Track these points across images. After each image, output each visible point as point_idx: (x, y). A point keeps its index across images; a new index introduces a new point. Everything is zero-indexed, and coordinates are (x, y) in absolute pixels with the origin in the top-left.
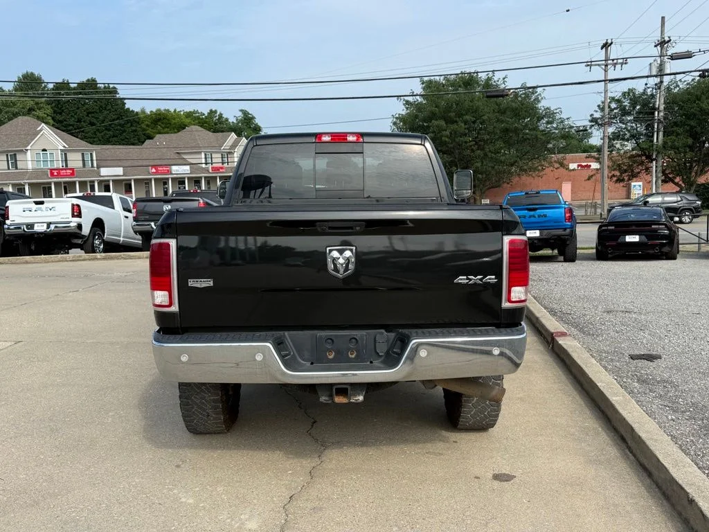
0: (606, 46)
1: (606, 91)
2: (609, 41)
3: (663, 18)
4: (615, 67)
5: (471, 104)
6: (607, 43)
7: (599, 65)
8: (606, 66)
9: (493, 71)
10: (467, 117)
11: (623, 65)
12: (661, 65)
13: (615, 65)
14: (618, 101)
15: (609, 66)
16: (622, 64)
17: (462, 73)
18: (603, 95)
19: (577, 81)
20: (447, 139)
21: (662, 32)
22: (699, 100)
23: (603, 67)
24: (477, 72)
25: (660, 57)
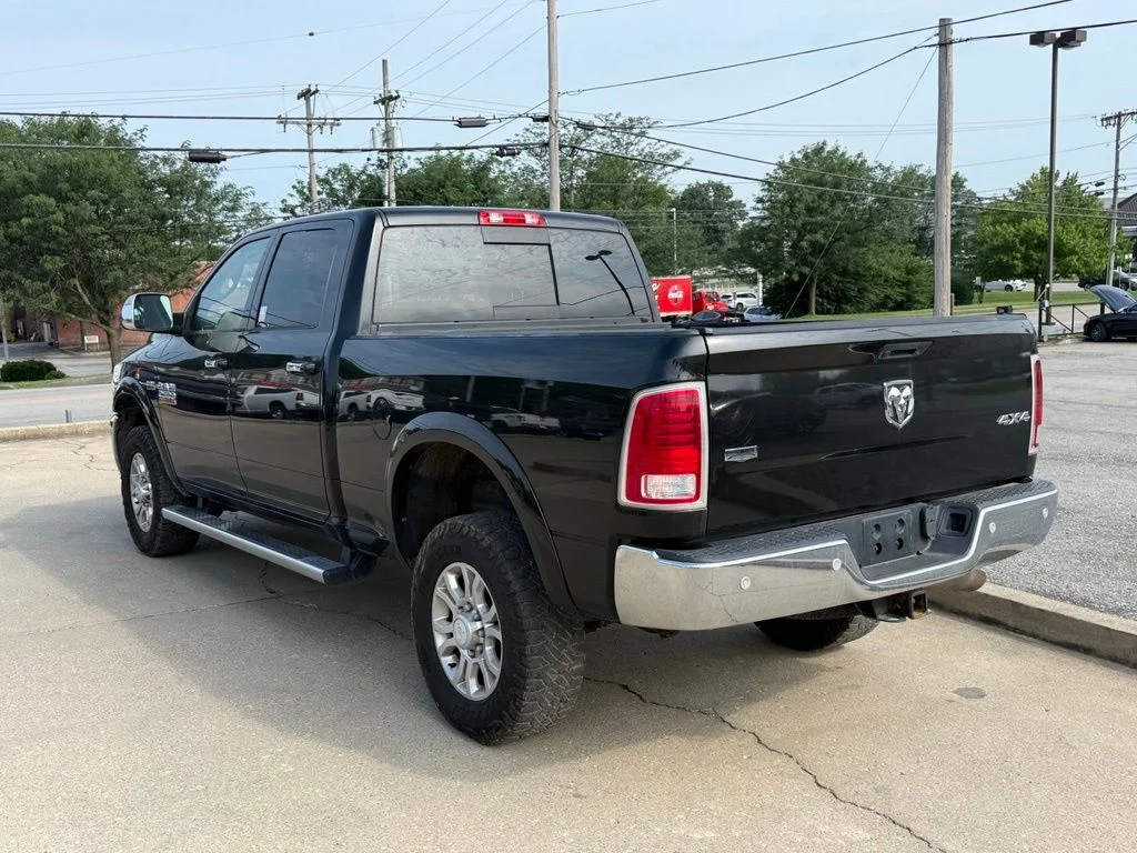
0: (306, 94)
1: (312, 165)
2: (313, 89)
3: (384, 62)
4: (322, 128)
5: (98, 170)
6: (308, 91)
7: (298, 123)
8: (309, 125)
9: (124, 117)
10: (94, 193)
11: (334, 128)
12: (387, 132)
13: (321, 127)
14: (325, 181)
15: (314, 127)
16: (332, 125)
17: (64, 114)
18: (308, 170)
19: (334, 148)
20: (60, 230)
21: (385, 84)
22: (443, 187)
23: (305, 127)
24: (97, 116)
25: (386, 119)
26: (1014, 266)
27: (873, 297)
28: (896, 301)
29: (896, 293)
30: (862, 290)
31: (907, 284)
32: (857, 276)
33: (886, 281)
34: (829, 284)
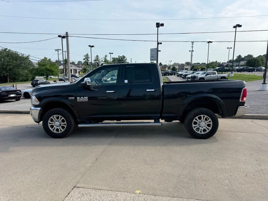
26: (44, 74)
27: (21, 79)
28: (25, 80)
29: (25, 78)
30: (18, 78)
31: (27, 77)
32: (17, 75)
33: (23, 76)
34: (11, 76)
